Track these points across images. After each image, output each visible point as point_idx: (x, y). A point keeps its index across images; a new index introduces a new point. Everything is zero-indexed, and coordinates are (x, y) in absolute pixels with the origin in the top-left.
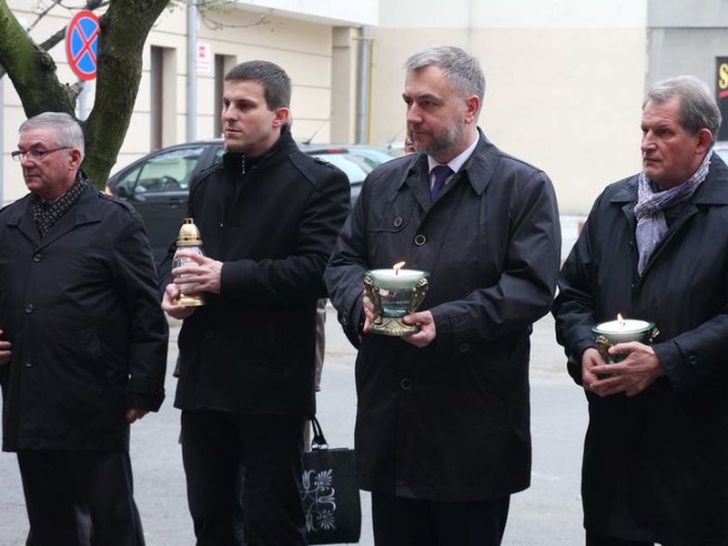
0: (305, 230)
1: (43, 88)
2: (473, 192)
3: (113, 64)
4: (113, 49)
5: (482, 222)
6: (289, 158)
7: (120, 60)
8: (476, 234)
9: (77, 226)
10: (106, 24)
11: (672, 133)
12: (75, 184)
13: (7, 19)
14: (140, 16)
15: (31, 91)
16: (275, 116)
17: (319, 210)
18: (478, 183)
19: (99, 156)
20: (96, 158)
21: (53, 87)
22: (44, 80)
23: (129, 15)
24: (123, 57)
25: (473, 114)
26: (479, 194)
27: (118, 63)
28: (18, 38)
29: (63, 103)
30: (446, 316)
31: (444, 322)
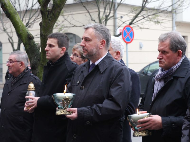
1: (29, 44)
2: (100, 72)
3: (43, 36)
4: (43, 32)
5: (101, 82)
7: (45, 35)
8: (99, 86)
9: (21, 85)
10: (41, 25)
11: (167, 53)
12: (23, 72)
13: (20, 25)
14: (49, 22)
15: (27, 45)
16: (61, 50)
18: (102, 69)
21: (32, 44)
22: (30, 42)
23: (46, 22)
24: (46, 34)
25: (103, 46)
26: (101, 73)
27: (45, 36)
28: (23, 30)
29: (35, 48)
30: (82, 111)
31: (81, 113)
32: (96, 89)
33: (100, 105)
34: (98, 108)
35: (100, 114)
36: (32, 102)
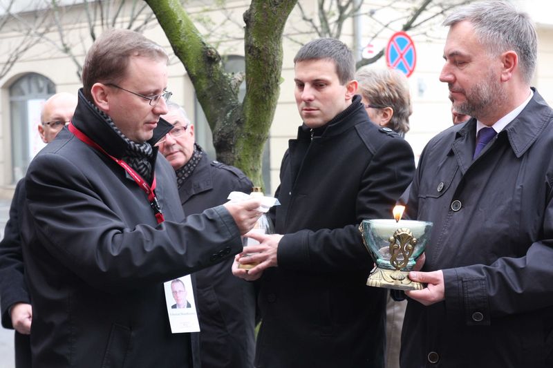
0: (363, 200)
1: (209, 77)
3: (255, 52)
4: (254, 39)
5: (518, 187)
6: (355, 128)
7: (261, 49)
8: (510, 199)
9: (193, 197)
10: (248, 18)
13: (181, 21)
14: (274, 8)
15: (200, 80)
16: (346, 89)
17: (374, 179)
18: (518, 147)
19: (251, 133)
20: (248, 135)
21: (218, 76)
22: (210, 70)
23: (265, 9)
24: (263, 46)
25: (511, 71)
26: (518, 156)
27: (259, 52)
28: (191, 37)
29: (226, 89)
30: (459, 279)
31: (456, 284)
32: (502, 208)
33: (518, 262)
34: (509, 270)
35: (519, 291)
36: (261, 251)
